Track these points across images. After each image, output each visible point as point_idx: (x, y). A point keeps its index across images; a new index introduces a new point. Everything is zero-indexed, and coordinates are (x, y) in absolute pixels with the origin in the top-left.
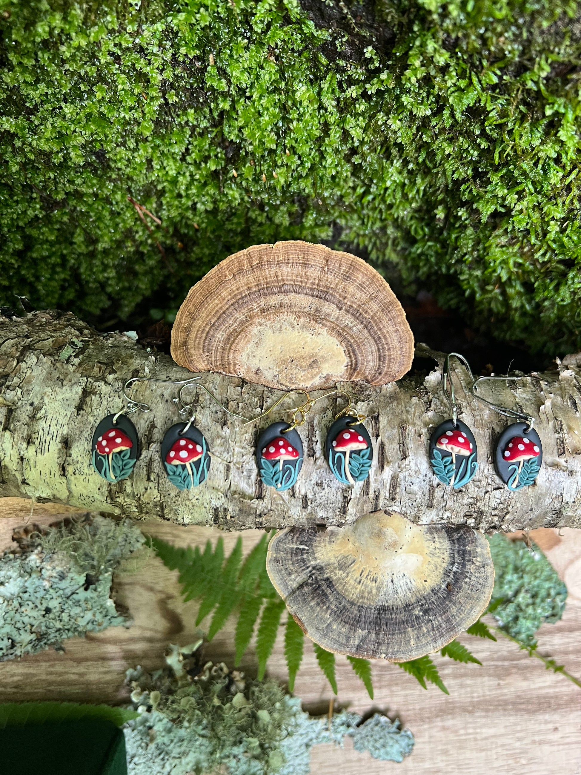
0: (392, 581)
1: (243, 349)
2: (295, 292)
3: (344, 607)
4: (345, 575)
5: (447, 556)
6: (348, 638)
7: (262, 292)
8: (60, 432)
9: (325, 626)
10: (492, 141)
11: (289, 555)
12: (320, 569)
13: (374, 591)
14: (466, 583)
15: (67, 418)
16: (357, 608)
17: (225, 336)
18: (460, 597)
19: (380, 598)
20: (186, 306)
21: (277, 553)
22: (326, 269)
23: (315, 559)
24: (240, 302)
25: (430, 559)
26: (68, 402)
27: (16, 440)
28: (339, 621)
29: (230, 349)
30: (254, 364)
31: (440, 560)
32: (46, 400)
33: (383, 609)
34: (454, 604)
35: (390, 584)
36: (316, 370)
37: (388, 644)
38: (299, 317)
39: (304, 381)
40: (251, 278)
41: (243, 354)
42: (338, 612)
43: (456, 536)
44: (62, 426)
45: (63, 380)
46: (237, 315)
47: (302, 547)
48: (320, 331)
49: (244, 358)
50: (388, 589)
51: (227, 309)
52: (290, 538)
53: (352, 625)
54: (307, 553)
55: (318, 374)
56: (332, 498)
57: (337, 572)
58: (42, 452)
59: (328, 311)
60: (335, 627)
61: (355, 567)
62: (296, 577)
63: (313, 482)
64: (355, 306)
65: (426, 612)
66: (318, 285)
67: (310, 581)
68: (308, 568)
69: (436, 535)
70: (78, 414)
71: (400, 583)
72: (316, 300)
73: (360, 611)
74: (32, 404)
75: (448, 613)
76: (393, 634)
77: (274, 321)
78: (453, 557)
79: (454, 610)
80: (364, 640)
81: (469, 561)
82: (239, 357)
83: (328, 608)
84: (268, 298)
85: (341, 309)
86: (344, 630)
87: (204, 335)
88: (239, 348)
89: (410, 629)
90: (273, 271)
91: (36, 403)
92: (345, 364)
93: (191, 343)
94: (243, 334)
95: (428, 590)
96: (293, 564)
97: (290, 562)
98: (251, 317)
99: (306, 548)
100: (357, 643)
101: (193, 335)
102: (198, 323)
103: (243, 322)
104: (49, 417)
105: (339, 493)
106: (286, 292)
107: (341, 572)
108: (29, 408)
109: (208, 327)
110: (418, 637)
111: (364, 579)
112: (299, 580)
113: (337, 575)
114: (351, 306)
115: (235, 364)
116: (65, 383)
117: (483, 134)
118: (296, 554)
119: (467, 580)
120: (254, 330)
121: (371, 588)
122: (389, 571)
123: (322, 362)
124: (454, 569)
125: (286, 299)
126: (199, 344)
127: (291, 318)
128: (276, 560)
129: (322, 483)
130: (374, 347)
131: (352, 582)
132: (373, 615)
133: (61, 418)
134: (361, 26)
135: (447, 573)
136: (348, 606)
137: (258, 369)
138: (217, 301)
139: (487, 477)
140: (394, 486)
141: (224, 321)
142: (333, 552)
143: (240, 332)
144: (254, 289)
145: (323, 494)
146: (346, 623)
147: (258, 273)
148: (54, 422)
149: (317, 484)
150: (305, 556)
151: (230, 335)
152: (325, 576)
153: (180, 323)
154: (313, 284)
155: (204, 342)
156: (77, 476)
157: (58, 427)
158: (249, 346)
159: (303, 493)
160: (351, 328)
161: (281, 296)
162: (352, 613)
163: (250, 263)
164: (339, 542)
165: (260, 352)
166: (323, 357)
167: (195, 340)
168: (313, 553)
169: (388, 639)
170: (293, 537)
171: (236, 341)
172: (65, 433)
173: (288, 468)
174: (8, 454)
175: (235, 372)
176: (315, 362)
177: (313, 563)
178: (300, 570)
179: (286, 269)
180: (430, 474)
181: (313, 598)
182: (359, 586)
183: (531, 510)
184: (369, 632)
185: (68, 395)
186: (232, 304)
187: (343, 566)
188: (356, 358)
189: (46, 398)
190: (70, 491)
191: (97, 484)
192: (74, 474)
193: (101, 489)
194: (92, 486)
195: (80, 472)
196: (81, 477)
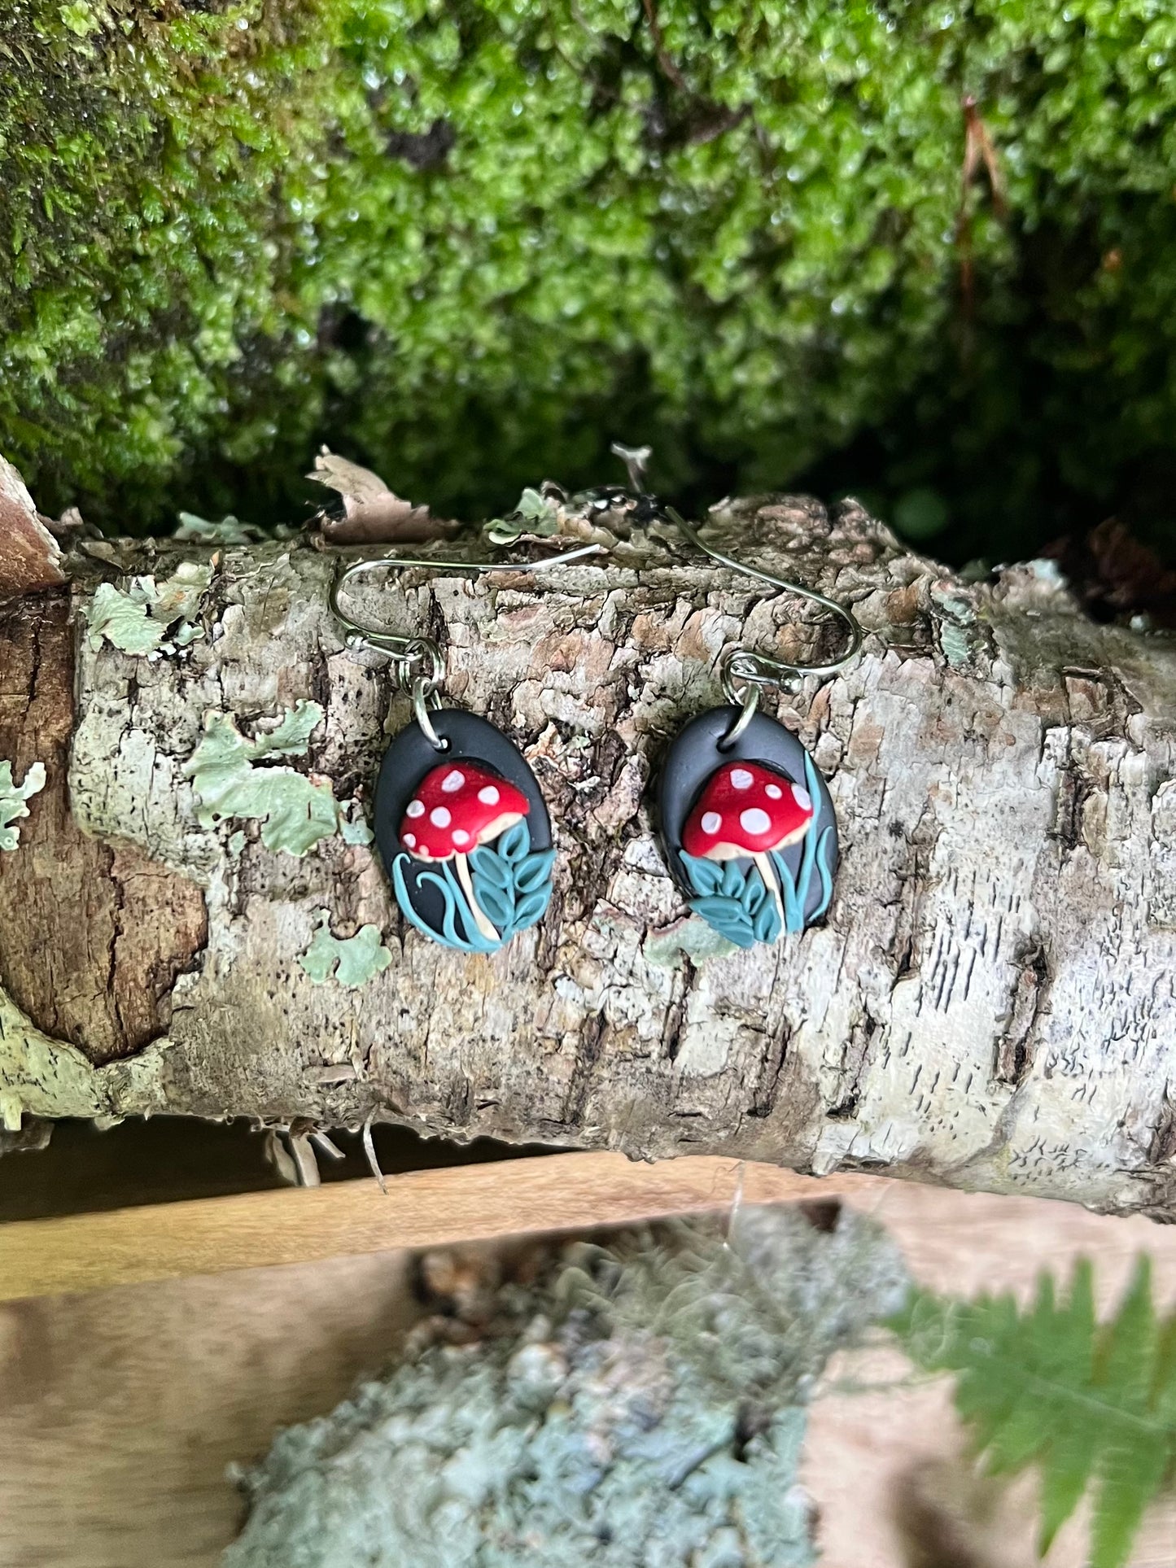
8: (1009, 927)
15: (1026, 876)
26: (1019, 819)
27: (851, 959)
32: (944, 813)
44: (1014, 905)
45: (985, 739)
58: (943, 998)
70: (1065, 861)
74: (896, 829)
91: (911, 825)
104: (965, 872)
108: (888, 842)
116: (995, 748)
133: (1007, 875)
148: (984, 892)
156: (1058, 1077)
157: (1000, 908)
172: (1027, 928)
174: (816, 1011)
185: (1012, 793)
189: (938, 803)
190: (1002, 1135)
191: (1122, 1106)
192: (1048, 1074)
193: (1129, 1122)
194: (1101, 1115)
195: (1071, 1064)
196: (1067, 1086)
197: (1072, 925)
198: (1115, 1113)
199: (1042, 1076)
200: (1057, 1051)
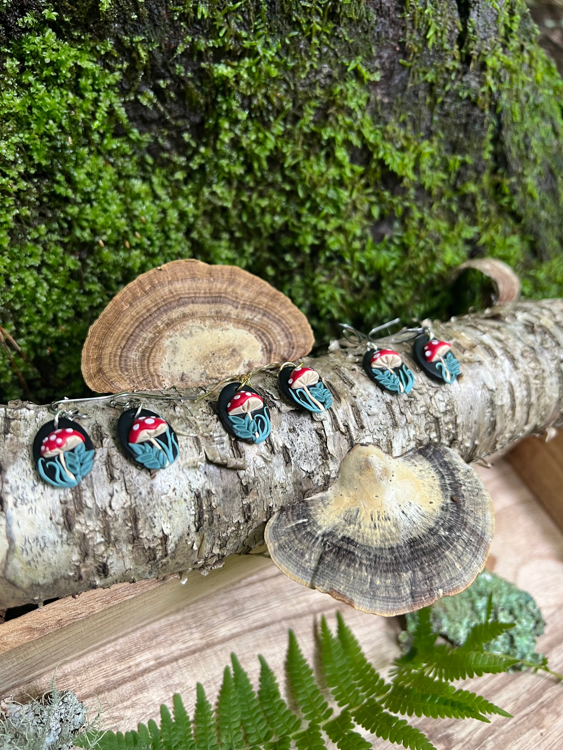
0: (403, 512)
1: (161, 361)
2: (193, 302)
3: (376, 556)
4: (357, 527)
5: (433, 473)
6: (397, 588)
7: (162, 309)
9: (368, 586)
10: (292, 182)
11: (292, 535)
12: (331, 534)
13: (394, 530)
14: (465, 490)
16: (388, 552)
17: (139, 354)
18: (467, 506)
19: (403, 533)
20: (89, 342)
21: (278, 540)
22: (212, 279)
23: (320, 528)
24: (144, 323)
25: (422, 481)
28: (379, 573)
29: (148, 362)
30: (177, 370)
31: (431, 480)
33: (413, 543)
34: (467, 514)
35: (403, 516)
36: (238, 359)
37: (438, 574)
38: (205, 320)
39: (232, 368)
40: (147, 301)
41: (163, 364)
42: (373, 564)
43: (430, 452)
46: (145, 335)
47: (300, 521)
48: (227, 327)
49: (165, 369)
50: (404, 523)
51: (133, 332)
52: (284, 517)
53: (394, 571)
54: (309, 524)
55: (240, 361)
56: (310, 444)
57: (348, 528)
59: (227, 311)
60: (378, 582)
61: (362, 515)
62: (310, 556)
63: (285, 431)
64: (248, 303)
65: (450, 529)
66: (210, 293)
67: (327, 549)
68: (318, 538)
69: (413, 460)
71: (411, 512)
72: (212, 305)
73: (393, 552)
75: (469, 525)
76: (437, 562)
77: (182, 331)
78: (440, 472)
79: (471, 521)
80: (413, 583)
81: (454, 469)
82: (160, 369)
83: (361, 564)
84: (169, 313)
85: (237, 308)
86: (388, 581)
87: (118, 358)
88: (157, 360)
89: (447, 553)
90: (166, 290)
92: (260, 348)
93: (106, 368)
94: (157, 347)
95: (439, 511)
96: (300, 542)
97: (297, 542)
98: (159, 332)
99: (305, 520)
100: (408, 592)
101: (106, 361)
102: (108, 350)
103: (152, 340)
105: (314, 435)
106: (184, 304)
107: (352, 526)
109: (119, 351)
110: (459, 558)
111: (377, 522)
112: (315, 556)
113: (350, 531)
114: (244, 304)
115: (158, 376)
117: (285, 178)
118: (299, 529)
119: (463, 488)
120: (166, 342)
121: (389, 528)
122: (395, 504)
123: (241, 350)
124: (448, 482)
125: (187, 310)
126: (114, 366)
127: (198, 323)
128: (281, 547)
129: (294, 429)
130: (279, 329)
131: (367, 530)
132: (407, 552)
134: (176, 118)
135: (443, 488)
136: (378, 553)
137: (183, 374)
138: (120, 329)
139: (424, 384)
140: (357, 413)
141: (134, 341)
142: (334, 514)
143: (153, 348)
144: (154, 309)
145: (299, 441)
146: (386, 571)
147: (153, 295)
149: (290, 430)
150: (309, 529)
151: (144, 352)
152: (339, 537)
153: (88, 356)
154: (205, 293)
155: (120, 364)
156: (20, 507)
158: (166, 357)
159: (281, 444)
160: (252, 319)
161: (182, 309)
162: (387, 559)
163: (143, 289)
164: (333, 502)
165: (178, 358)
166: (240, 346)
167: (110, 364)
168: (315, 523)
169: (435, 569)
170: (287, 515)
171: (153, 354)
173: (258, 418)
175: (161, 385)
176: (234, 350)
177: (319, 532)
178: (310, 545)
179: (178, 285)
180: (380, 394)
181: (340, 562)
182: (377, 531)
183: (471, 408)
184: (414, 572)
186: (137, 327)
187: (350, 520)
188: (268, 339)
190: (11, 541)
191: (48, 511)
192: (15, 505)
193: (53, 517)
194: (42, 517)
195: (23, 500)
196: (24, 508)
197: (11, 455)
198: (46, 515)
199: (14, 507)
200: (16, 496)
